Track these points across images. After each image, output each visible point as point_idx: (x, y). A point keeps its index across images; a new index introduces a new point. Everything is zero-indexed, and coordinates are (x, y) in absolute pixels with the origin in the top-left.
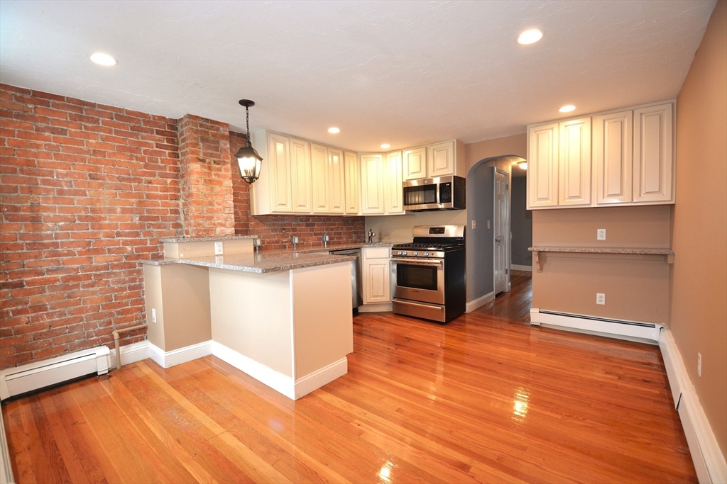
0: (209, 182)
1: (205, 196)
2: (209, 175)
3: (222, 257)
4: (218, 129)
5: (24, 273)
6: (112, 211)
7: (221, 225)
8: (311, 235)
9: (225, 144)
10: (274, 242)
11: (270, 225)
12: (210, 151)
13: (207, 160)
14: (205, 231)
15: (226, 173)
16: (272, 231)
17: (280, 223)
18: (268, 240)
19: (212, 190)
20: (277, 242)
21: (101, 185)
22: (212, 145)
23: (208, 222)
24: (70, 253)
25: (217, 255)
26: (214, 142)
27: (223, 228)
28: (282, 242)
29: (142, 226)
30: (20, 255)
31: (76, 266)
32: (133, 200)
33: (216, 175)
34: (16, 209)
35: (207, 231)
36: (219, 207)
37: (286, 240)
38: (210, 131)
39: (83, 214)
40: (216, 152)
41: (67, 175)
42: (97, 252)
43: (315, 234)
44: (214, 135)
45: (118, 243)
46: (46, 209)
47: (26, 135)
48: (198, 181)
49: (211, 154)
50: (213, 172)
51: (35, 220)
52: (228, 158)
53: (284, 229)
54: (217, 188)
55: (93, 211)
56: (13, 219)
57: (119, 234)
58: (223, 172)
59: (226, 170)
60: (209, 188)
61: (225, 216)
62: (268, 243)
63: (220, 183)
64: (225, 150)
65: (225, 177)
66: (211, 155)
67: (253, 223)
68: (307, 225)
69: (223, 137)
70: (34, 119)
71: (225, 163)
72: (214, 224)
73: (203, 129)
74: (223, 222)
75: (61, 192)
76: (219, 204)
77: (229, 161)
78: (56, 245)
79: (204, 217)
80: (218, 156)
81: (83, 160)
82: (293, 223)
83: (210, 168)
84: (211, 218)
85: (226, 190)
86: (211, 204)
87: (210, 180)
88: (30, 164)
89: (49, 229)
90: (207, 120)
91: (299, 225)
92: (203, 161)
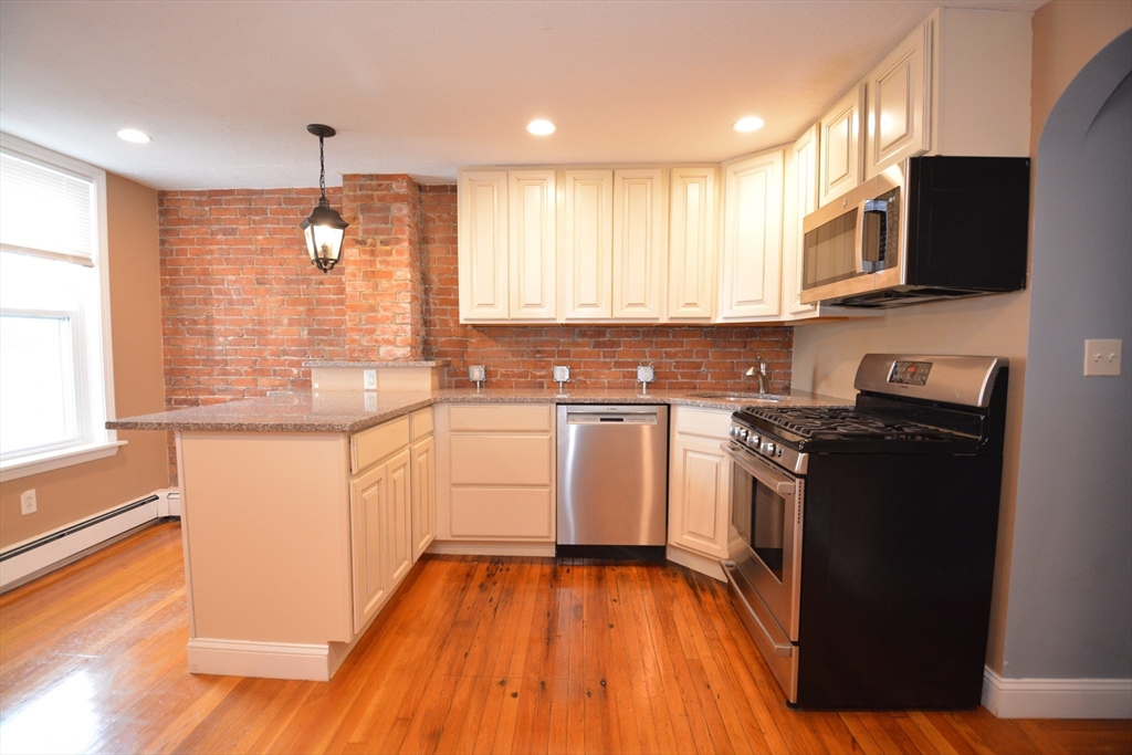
0: (371, 275)
1: (365, 296)
2: (372, 263)
3: (375, 394)
4: (389, 187)
5: (199, 391)
6: (278, 323)
7: (388, 342)
8: (607, 366)
9: (400, 210)
10: (514, 375)
11: (509, 344)
12: (373, 226)
13: (369, 241)
14: (361, 351)
15: (399, 258)
16: (513, 355)
17: (532, 339)
18: (503, 370)
19: (376, 286)
20: (521, 375)
21: (268, 291)
22: (378, 215)
23: (367, 338)
24: (238, 373)
25: (367, 390)
26: (380, 210)
27: (390, 348)
28: (534, 376)
29: (311, 343)
30: (197, 371)
31: (242, 388)
32: (301, 308)
33: (382, 262)
34: (195, 322)
35: (366, 351)
36: (386, 313)
37: (543, 373)
38: (375, 193)
39: (250, 327)
40: (383, 226)
41: (235, 282)
42: (263, 373)
43: (618, 365)
44: (381, 199)
45: (282, 364)
46: (219, 322)
47: (203, 242)
48: (354, 275)
49: (376, 230)
50: (379, 259)
51: (209, 334)
52: (403, 232)
53: (539, 352)
54: (384, 284)
55: (260, 323)
56: (192, 332)
57: (285, 353)
58: (394, 257)
59: (400, 253)
60: (371, 284)
61: (394, 327)
62: (502, 375)
63: (389, 275)
64: (399, 220)
65: (397, 264)
66: (376, 232)
67: (474, 340)
68: (597, 345)
69: (399, 198)
70: (209, 222)
71: (398, 241)
72: (376, 341)
73: (364, 192)
74: (391, 338)
75: (231, 302)
76: (385, 309)
77: (405, 237)
78: (225, 362)
79: (361, 330)
80: (388, 232)
81: (251, 262)
82: (562, 340)
83: (372, 253)
84: (372, 332)
85: (398, 286)
86: (373, 309)
87: (373, 272)
88: (205, 272)
89: (222, 343)
90: (371, 177)
91: (576, 344)
92: (363, 243)
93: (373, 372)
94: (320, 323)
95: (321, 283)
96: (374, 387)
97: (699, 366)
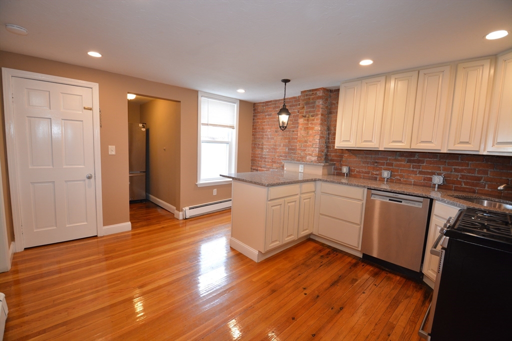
0: (307, 129)
1: (304, 137)
2: (307, 124)
3: (302, 174)
4: (316, 94)
5: (258, 167)
6: (280, 146)
7: (310, 155)
8: (414, 173)
9: (319, 102)
10: (363, 172)
11: (362, 158)
12: (309, 110)
13: (307, 116)
14: (301, 157)
15: (317, 121)
16: (363, 163)
17: (373, 156)
18: (358, 170)
19: (308, 133)
20: (366, 173)
21: (278, 134)
22: (311, 105)
23: (303, 153)
24: (268, 162)
25: (300, 172)
26: (312, 103)
27: (310, 157)
28: (372, 174)
29: (288, 153)
30: (259, 160)
31: (269, 167)
32: (287, 141)
33: (311, 124)
34: (259, 145)
35: (302, 158)
36: (310, 143)
37: (377, 173)
38: (311, 97)
39: (272, 147)
40: (313, 109)
41: (270, 131)
42: (274, 162)
43: (421, 173)
44: (313, 99)
45: (280, 160)
46: (265, 145)
47: (263, 119)
48: (301, 129)
49: (310, 111)
50: (310, 122)
51: (262, 148)
52: (319, 111)
53: (376, 162)
54: (311, 132)
55: (275, 145)
56: (258, 148)
57: (281, 157)
58: (315, 121)
59: (317, 119)
60: (306, 132)
61: (312, 149)
62: (357, 172)
63: (312, 128)
64: (318, 106)
65: (315, 124)
66: (310, 112)
67: (346, 155)
68: (409, 161)
69: (319, 98)
70: (265, 112)
71: (317, 115)
72: (306, 154)
73: (307, 97)
74: (311, 153)
75: (268, 138)
76: (310, 142)
77: (320, 113)
78: (265, 158)
79: (301, 150)
80: (314, 112)
81: (274, 125)
82: (389, 157)
83: (308, 120)
84: (305, 150)
85: (316, 132)
86: (306, 142)
87: (307, 128)
88: (263, 129)
89: (265, 151)
90: (310, 91)
91: (396, 160)
92: (305, 117)
93: (303, 166)
94: (292, 146)
95: (293, 132)
96: (302, 171)
97: (479, 179)
